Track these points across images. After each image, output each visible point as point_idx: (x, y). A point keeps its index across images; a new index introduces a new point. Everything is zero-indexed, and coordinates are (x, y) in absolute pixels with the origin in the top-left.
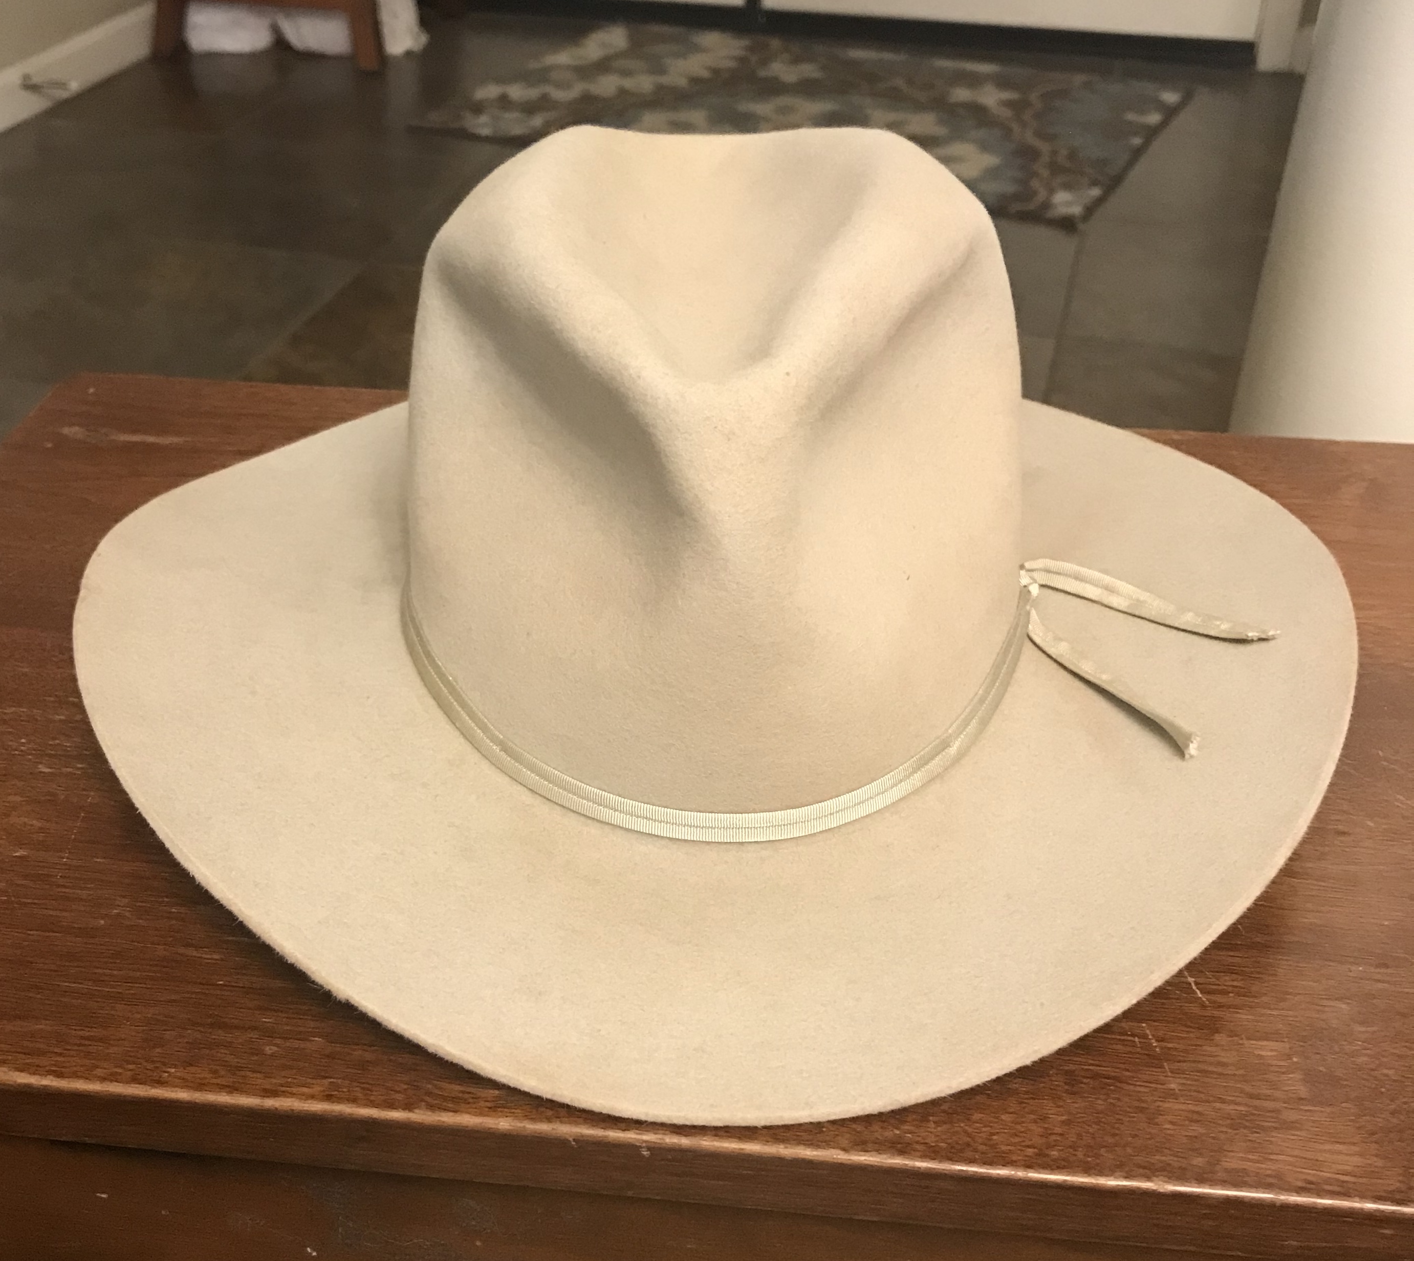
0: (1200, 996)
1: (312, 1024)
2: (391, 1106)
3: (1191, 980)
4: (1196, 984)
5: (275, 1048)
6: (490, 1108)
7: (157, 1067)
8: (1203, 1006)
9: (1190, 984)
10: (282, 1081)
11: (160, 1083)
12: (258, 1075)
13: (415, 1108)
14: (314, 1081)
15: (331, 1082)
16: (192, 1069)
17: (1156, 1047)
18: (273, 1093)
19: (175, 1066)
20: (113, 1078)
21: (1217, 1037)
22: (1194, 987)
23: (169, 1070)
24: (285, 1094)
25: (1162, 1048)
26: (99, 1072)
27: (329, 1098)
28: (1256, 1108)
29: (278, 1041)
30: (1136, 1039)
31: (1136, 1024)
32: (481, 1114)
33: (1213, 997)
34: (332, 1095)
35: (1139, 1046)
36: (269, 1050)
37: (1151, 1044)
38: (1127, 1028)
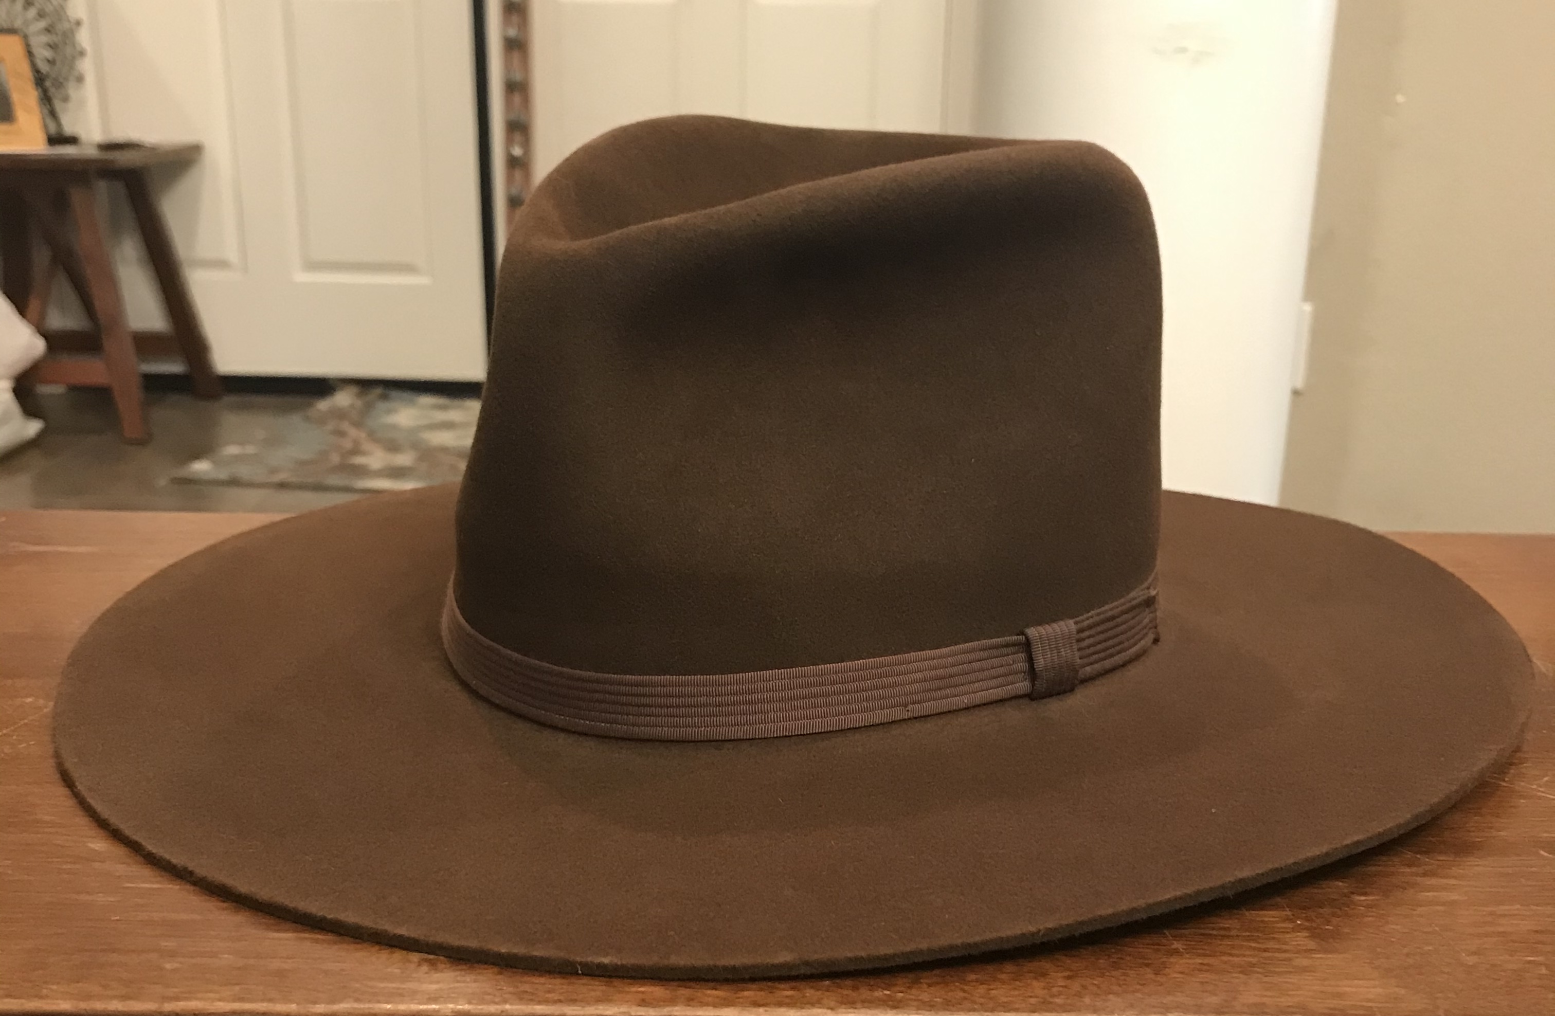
1: (222, 945)
5: (177, 965)
15: (242, 988)
23: (50, 986)
28: (1265, 958)
29: (181, 959)
34: (244, 997)
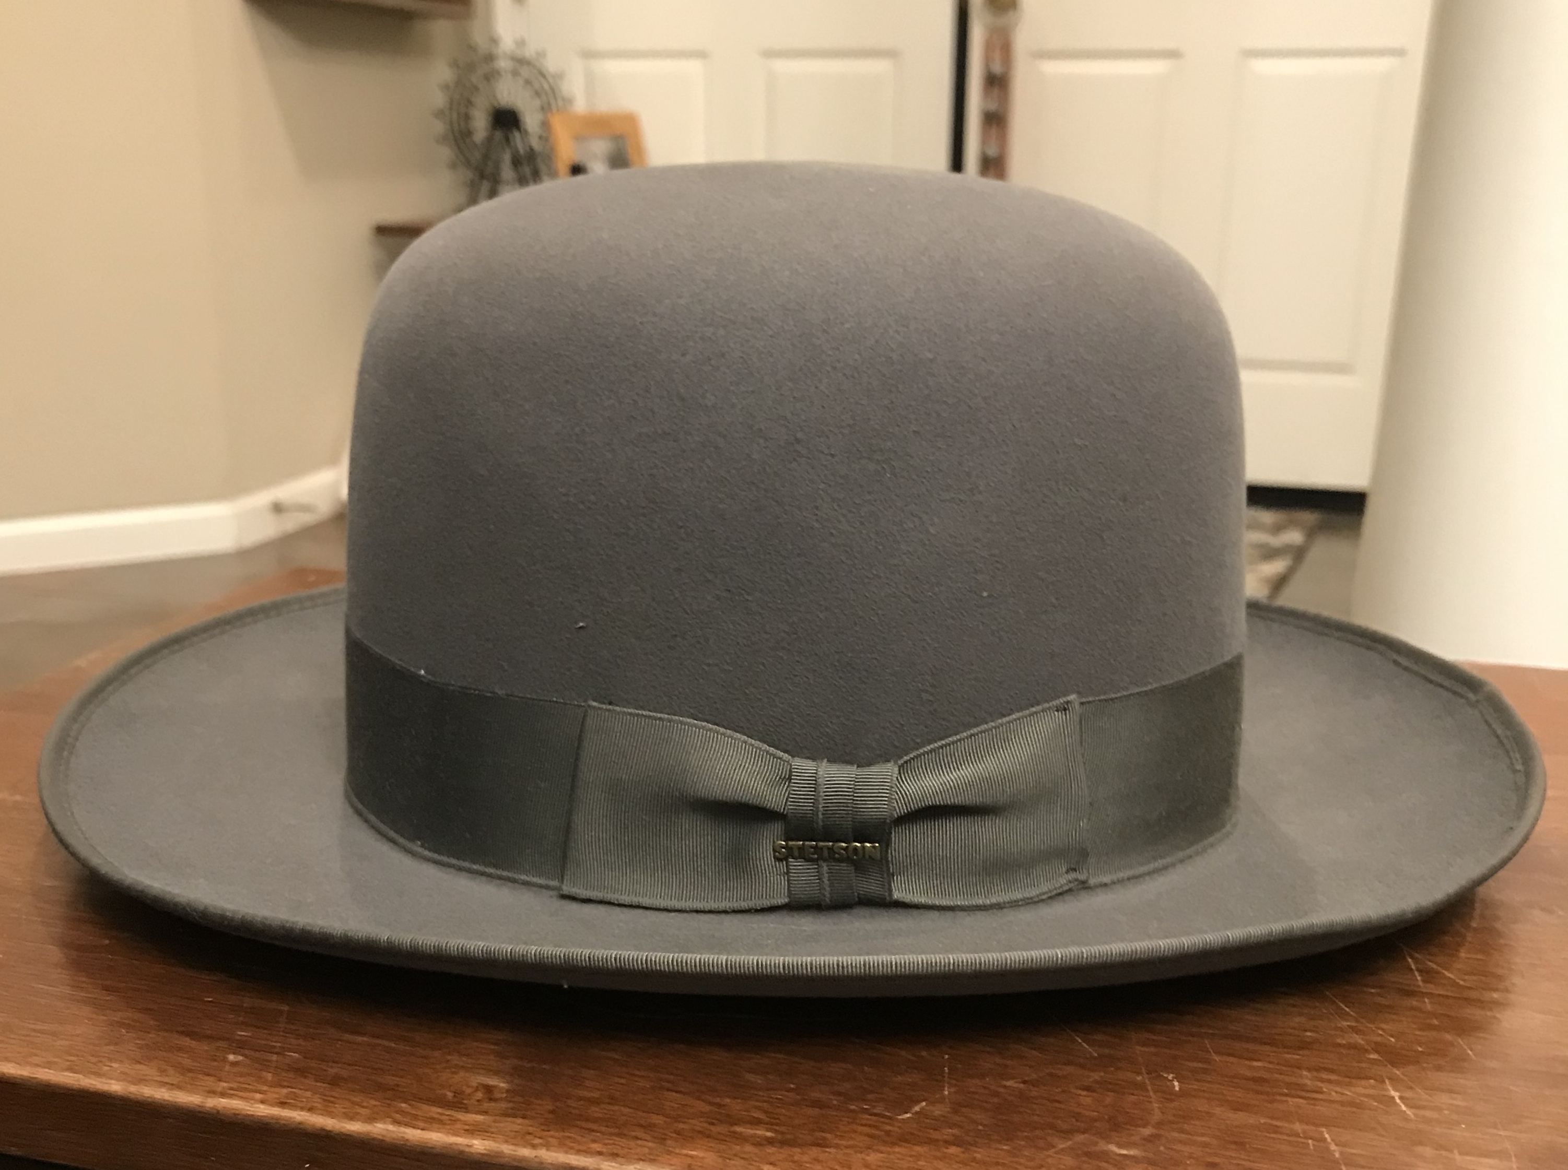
0: (1404, 1108)
1: (294, 1041)
2: (351, 1118)
3: (1396, 1095)
4: (1401, 1098)
5: (240, 1058)
6: (466, 1130)
7: (101, 1062)
8: (1406, 1119)
9: (1393, 1098)
10: (234, 1085)
11: (98, 1074)
12: (212, 1079)
13: (376, 1123)
14: (273, 1089)
15: (291, 1092)
16: (138, 1067)
17: (1334, 1151)
18: (223, 1095)
19: (121, 1062)
20: (49, 1065)
21: (1419, 1149)
22: (1398, 1101)
23: (113, 1065)
24: (231, 1096)
25: (1341, 1153)
26: (36, 1060)
27: (282, 1104)
29: (247, 1052)
30: (1310, 1141)
31: (1313, 1128)
32: (456, 1134)
33: (1421, 1112)
34: (286, 1103)
35: (1312, 1148)
36: (231, 1057)
37: (1328, 1149)
38: (1300, 1131)
